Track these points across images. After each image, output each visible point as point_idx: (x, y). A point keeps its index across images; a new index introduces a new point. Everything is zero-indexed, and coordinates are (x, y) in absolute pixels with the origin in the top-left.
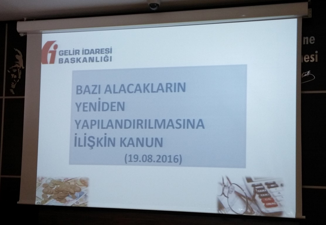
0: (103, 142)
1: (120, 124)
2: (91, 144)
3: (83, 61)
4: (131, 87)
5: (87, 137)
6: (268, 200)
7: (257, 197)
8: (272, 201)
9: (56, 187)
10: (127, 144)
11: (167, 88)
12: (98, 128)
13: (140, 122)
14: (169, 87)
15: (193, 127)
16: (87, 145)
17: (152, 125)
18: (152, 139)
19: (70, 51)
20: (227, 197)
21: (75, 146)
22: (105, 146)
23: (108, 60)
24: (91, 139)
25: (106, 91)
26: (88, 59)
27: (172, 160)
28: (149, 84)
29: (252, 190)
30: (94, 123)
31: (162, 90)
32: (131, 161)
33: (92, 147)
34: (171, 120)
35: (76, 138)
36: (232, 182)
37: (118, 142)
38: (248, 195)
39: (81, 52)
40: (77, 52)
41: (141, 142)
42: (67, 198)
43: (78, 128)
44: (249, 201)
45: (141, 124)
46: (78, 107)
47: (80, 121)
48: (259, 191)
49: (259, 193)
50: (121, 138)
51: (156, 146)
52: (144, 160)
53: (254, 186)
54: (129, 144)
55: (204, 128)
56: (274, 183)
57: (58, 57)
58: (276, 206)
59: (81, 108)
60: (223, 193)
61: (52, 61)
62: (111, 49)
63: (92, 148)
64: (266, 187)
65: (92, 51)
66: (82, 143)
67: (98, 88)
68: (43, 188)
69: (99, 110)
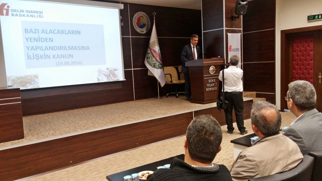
0: (43, 57)
1: (52, 48)
2: (37, 58)
3: (27, 16)
4: (55, 31)
5: (35, 54)
6: (114, 75)
7: (111, 75)
8: (116, 76)
9: (19, 80)
10: (56, 57)
12: (40, 50)
14: (73, 32)
15: (85, 49)
16: (35, 58)
17: (67, 48)
18: (68, 55)
19: (18, 10)
20: (101, 76)
21: (28, 59)
22: (45, 58)
23: (41, 17)
24: (37, 55)
25: (42, 32)
26: (29, 16)
27: (78, 63)
28: (64, 30)
29: (109, 72)
30: (37, 48)
31: (70, 33)
32: (59, 65)
34: (75, 47)
35: (28, 55)
36: (102, 70)
37: (51, 57)
38: (108, 75)
39: (25, 11)
40: (22, 11)
41: (63, 56)
42: (27, 85)
43: (28, 50)
44: (108, 77)
45: (62, 48)
46: (27, 40)
47: (29, 47)
49: (111, 73)
50: (53, 55)
51: (70, 58)
52: (66, 64)
53: (109, 71)
55: (89, 50)
56: (116, 69)
57: (10, 13)
58: (117, 77)
59: (29, 40)
60: (99, 75)
61: (7, 14)
62: (42, 12)
63: (38, 60)
64: (113, 71)
65: (31, 12)
66: (32, 57)
67: (37, 30)
68: (12, 82)
69: (39, 41)
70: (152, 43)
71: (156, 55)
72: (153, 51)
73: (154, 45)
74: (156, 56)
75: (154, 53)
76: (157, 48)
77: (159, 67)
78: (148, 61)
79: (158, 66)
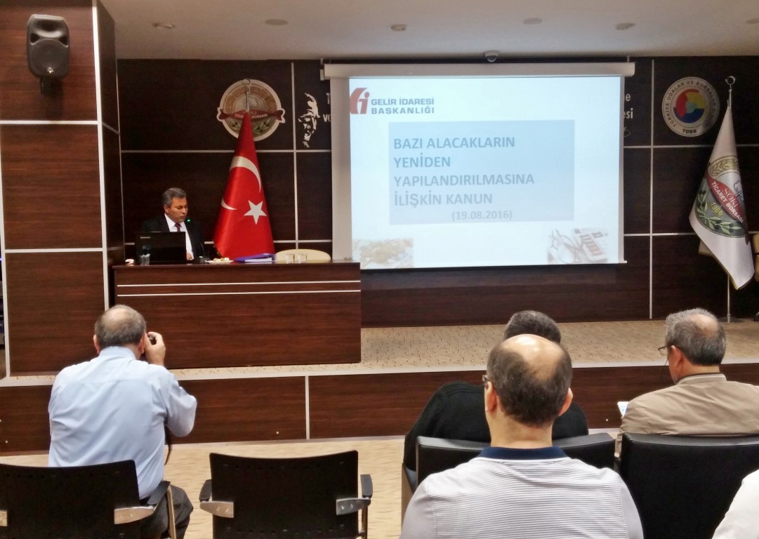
0: (427, 200)
1: (446, 181)
2: (414, 202)
3: (401, 112)
4: (456, 141)
5: (410, 194)
6: (594, 249)
7: (584, 247)
8: (598, 249)
9: (376, 249)
10: (453, 201)
11: (495, 142)
12: (422, 184)
13: (467, 178)
14: (497, 142)
15: (523, 182)
16: (409, 203)
17: (481, 180)
18: (481, 195)
19: (384, 100)
20: (557, 249)
21: (396, 204)
22: (430, 203)
23: (429, 112)
24: (414, 197)
25: (429, 145)
26: (406, 110)
27: (502, 216)
28: (476, 139)
29: (580, 241)
30: (416, 180)
31: (490, 144)
32: (459, 218)
33: (415, 205)
34: (500, 176)
35: (396, 196)
36: (561, 234)
37: (444, 199)
38: (577, 246)
39: (398, 102)
40: (393, 102)
41: (469, 199)
42: (390, 260)
43: (398, 185)
44: (577, 252)
45: (468, 180)
46: (398, 163)
47: (400, 178)
48: (586, 241)
49: (586, 243)
50: (448, 196)
51: (485, 202)
52: (473, 216)
53: (581, 237)
54: (456, 201)
55: (533, 183)
56: (599, 233)
57: (370, 107)
58: (601, 254)
59: (401, 164)
60: (553, 246)
61: (364, 111)
62: (433, 100)
63: (415, 207)
64: (592, 237)
65: (411, 102)
66: (404, 201)
67: (419, 142)
68: (360, 252)
69: (422, 166)
70: (715, 163)
71: (726, 196)
72: (715, 186)
73: (721, 169)
74: (726, 200)
75: (718, 191)
76: (730, 178)
77: (731, 231)
78: (698, 214)
79: (728, 227)
